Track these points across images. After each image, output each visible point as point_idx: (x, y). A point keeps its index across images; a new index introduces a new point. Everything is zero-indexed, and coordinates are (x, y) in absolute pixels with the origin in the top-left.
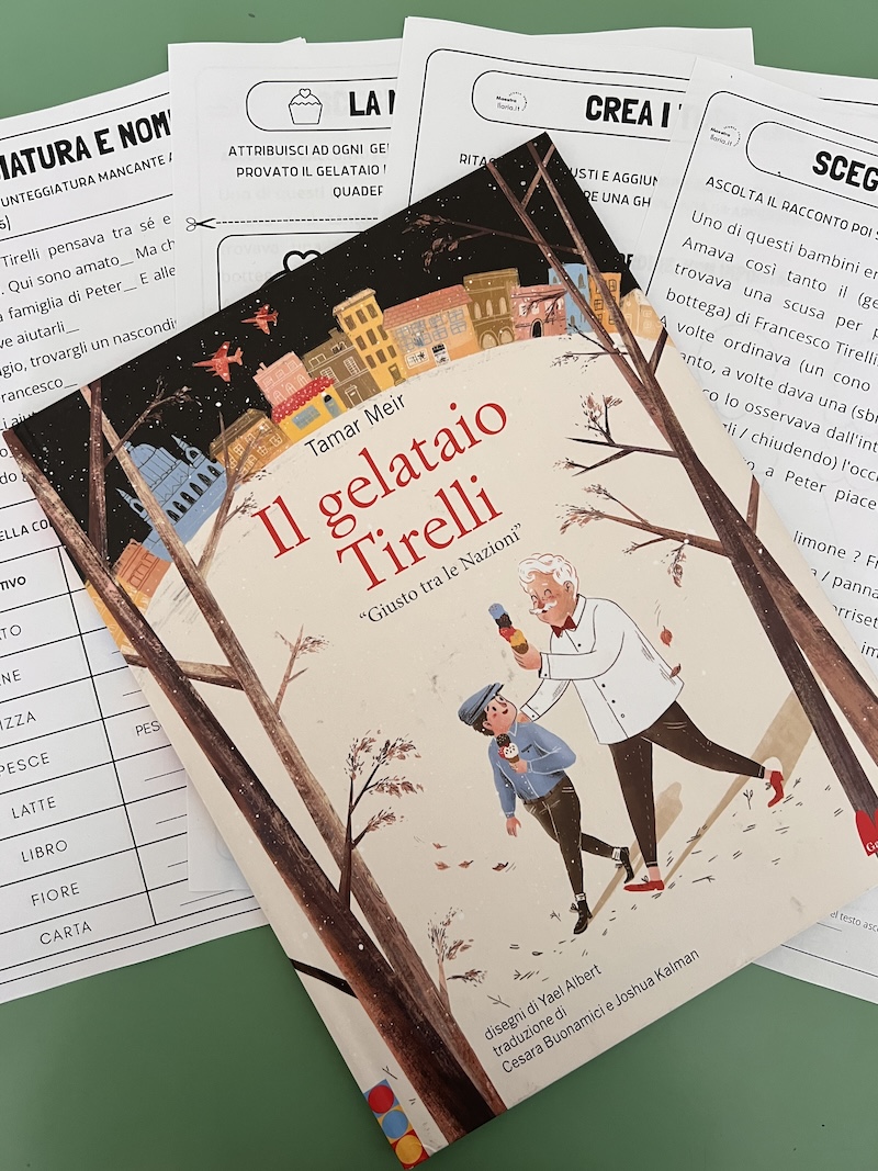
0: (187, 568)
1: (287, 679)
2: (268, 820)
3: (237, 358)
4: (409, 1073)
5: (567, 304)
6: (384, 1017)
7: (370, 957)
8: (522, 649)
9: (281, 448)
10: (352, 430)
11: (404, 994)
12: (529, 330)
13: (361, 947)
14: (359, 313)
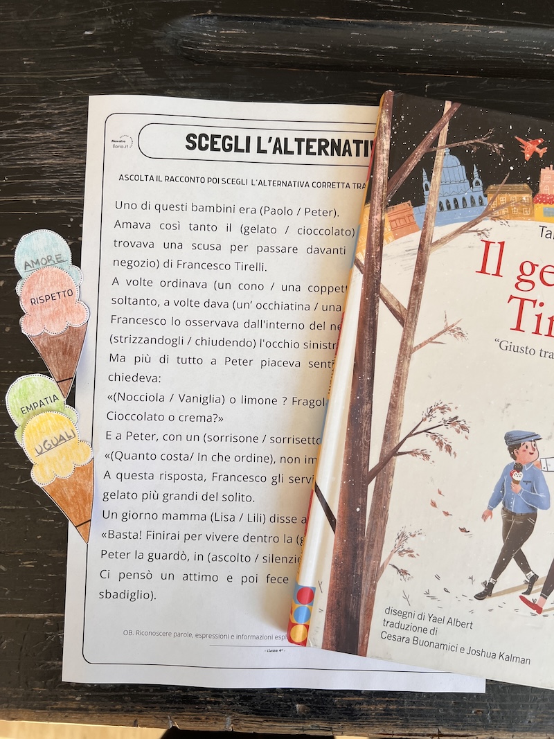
0: (426, 240)
1: (431, 340)
2: (362, 405)
3: (541, 152)
4: (331, 595)
6: (341, 556)
7: (358, 519)
9: (527, 218)
11: (361, 552)
13: (358, 510)
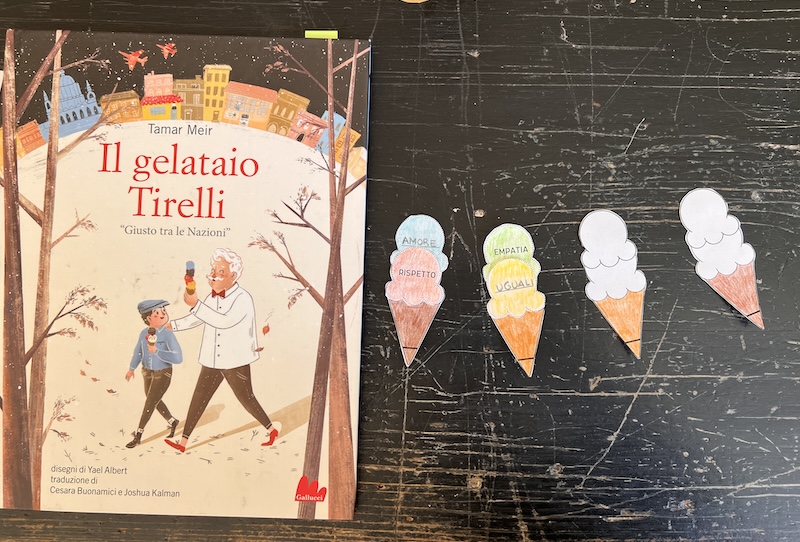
0: (53, 150)
1: (66, 235)
2: (14, 299)
3: (143, 61)
4: (5, 462)
5: (324, 134)
6: (9, 428)
7: (20, 396)
8: (191, 292)
9: (136, 119)
10: (177, 131)
11: (25, 423)
12: (297, 135)
13: (20, 388)
14: (217, 75)
